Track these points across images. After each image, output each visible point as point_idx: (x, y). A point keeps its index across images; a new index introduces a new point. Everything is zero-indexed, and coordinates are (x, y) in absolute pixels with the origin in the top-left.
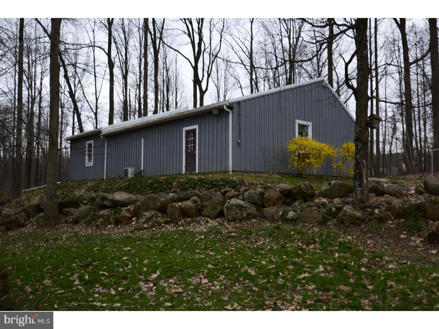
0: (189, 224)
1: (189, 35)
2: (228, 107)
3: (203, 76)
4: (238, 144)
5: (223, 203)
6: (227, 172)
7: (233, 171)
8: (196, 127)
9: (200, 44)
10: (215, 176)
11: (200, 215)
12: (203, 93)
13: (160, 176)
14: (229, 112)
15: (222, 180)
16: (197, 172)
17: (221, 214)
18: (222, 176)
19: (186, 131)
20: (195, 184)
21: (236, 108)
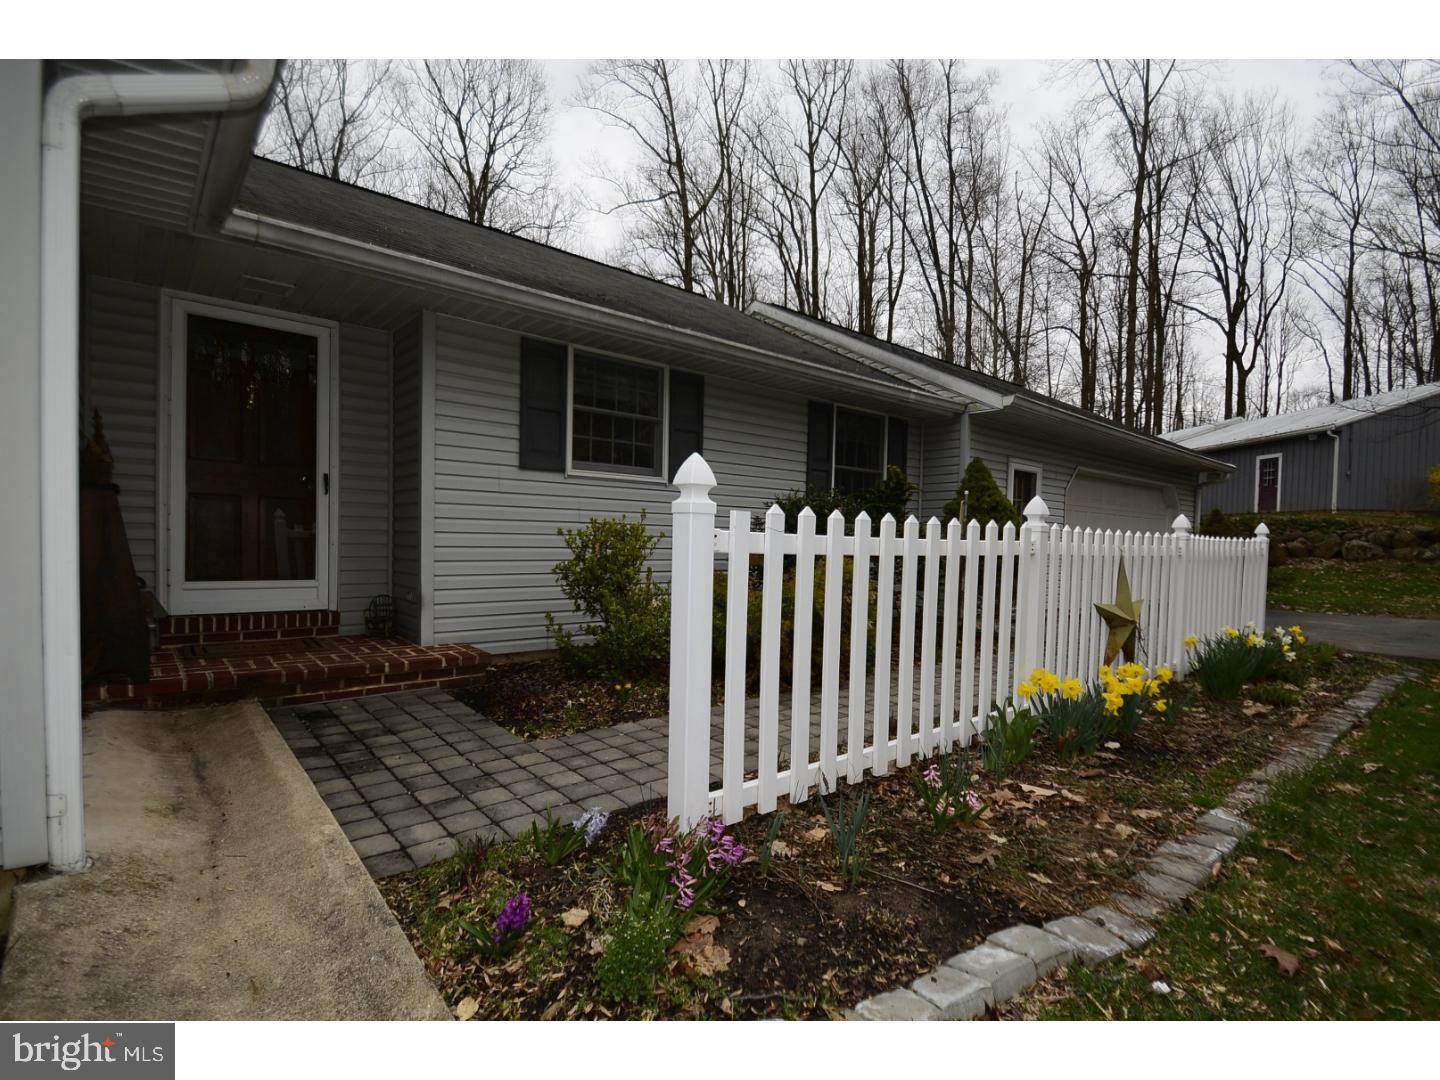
0: (1300, 563)
1: (1219, 278)
2: (1333, 432)
3: (1246, 344)
4: (1345, 477)
5: (1341, 545)
6: (1329, 511)
7: (1338, 510)
8: (1279, 455)
9: (1240, 294)
10: (1313, 517)
11: (1310, 555)
12: (1244, 374)
13: (1231, 515)
14: (1334, 439)
15: (1324, 521)
16: (1278, 509)
17: (1338, 555)
18: (1323, 517)
19: (1261, 461)
20: (1285, 526)
21: (1345, 434)
